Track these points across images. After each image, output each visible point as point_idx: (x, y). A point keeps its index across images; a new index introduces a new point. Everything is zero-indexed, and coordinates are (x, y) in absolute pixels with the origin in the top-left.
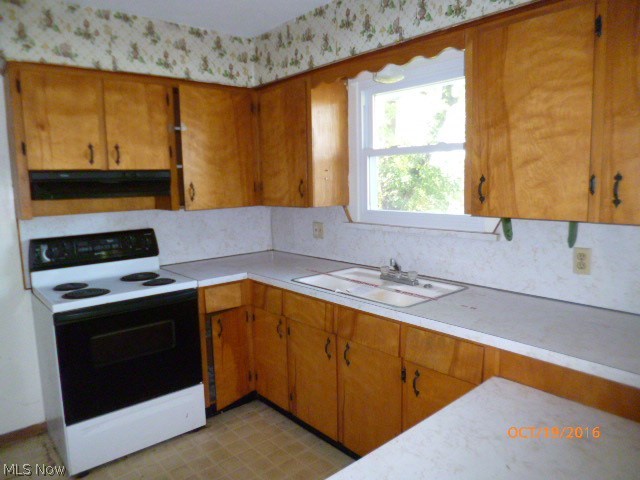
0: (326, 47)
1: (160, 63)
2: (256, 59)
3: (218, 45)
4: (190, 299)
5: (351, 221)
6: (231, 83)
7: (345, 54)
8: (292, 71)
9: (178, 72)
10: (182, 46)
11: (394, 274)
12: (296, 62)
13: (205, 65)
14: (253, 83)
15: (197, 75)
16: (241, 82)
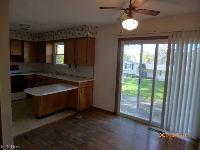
0: (48, 38)
1: (20, 38)
2: (38, 37)
3: (31, 35)
4: (24, 76)
5: (53, 66)
6: (33, 41)
7: (50, 40)
8: (43, 40)
9: (24, 39)
10: (25, 35)
11: (58, 74)
12: (44, 39)
13: (29, 38)
14: (38, 41)
15: (27, 40)
16: (35, 41)
